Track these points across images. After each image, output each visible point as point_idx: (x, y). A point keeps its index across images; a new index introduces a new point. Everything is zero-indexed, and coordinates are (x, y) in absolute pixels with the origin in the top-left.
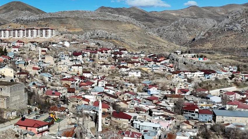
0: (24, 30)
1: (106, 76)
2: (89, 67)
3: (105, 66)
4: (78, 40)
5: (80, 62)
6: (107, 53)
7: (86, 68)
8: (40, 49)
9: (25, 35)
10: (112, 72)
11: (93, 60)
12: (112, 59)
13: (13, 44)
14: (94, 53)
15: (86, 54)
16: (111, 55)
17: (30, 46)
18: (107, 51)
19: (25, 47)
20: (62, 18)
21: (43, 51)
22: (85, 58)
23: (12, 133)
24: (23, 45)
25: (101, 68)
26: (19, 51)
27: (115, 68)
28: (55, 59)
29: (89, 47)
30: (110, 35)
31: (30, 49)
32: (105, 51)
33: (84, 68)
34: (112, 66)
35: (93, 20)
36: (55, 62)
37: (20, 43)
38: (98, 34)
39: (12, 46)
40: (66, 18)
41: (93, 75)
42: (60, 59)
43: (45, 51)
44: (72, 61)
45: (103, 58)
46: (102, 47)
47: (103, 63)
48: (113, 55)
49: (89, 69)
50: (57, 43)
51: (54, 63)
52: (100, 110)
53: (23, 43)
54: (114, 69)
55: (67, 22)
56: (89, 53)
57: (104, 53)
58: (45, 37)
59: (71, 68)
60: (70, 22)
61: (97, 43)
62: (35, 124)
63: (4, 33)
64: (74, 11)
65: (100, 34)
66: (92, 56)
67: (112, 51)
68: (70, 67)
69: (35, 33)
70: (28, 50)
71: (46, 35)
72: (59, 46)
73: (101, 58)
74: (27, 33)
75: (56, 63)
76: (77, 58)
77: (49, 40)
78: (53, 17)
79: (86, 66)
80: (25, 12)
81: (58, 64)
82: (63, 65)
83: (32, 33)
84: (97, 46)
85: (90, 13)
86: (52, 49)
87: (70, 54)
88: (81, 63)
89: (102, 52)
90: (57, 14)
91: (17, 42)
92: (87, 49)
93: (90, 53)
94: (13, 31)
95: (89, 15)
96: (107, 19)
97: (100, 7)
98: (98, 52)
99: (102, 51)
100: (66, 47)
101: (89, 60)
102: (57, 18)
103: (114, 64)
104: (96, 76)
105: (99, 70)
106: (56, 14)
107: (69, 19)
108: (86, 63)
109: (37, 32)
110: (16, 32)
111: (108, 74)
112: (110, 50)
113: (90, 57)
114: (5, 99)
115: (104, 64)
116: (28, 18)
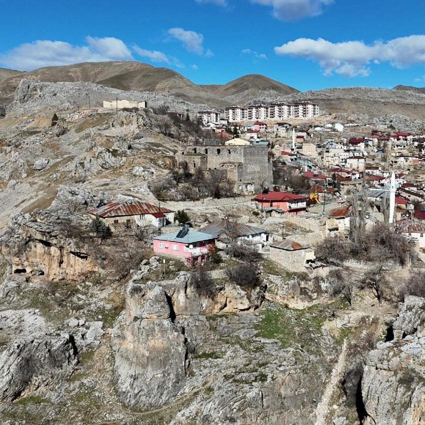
0: (267, 108)
1: (405, 174)
2: (377, 161)
3: (402, 158)
4: (357, 121)
5: (361, 154)
6: (406, 140)
7: (372, 163)
8: (294, 134)
9: (269, 116)
10: (414, 168)
11: (383, 151)
12: (415, 149)
13: (249, 128)
14: (385, 140)
15: (371, 141)
16: (413, 144)
17: (278, 129)
18: (406, 136)
19: (269, 132)
20: (332, 100)
21: (298, 137)
22: (369, 147)
23: (247, 210)
24: (266, 128)
25: (396, 162)
26: (258, 137)
27: (420, 162)
28: (319, 150)
29: (376, 131)
30: (413, 122)
31: (277, 134)
32: (403, 136)
33: (368, 162)
34: (414, 158)
35: (383, 102)
36: (320, 154)
37: (260, 125)
38: (391, 121)
39: (246, 130)
40: (339, 99)
41: (383, 172)
42: (327, 148)
43: (302, 137)
44: (348, 151)
45: (399, 147)
46: (397, 131)
47: (400, 154)
48: (416, 144)
49: (376, 163)
50: (322, 127)
51: (317, 155)
52: (393, 187)
53: (265, 126)
54: (418, 164)
55: (339, 107)
56: (376, 140)
57: (402, 141)
58: (303, 118)
59: (346, 162)
60: (345, 106)
61: (389, 126)
62: (285, 197)
63: (234, 112)
64: (351, 89)
65: (396, 121)
66: (382, 145)
67: (415, 137)
68: (344, 161)
69: (286, 112)
70: (274, 136)
71: (305, 114)
72: (326, 130)
73: (396, 147)
74: (272, 112)
75: (321, 156)
76: (356, 148)
77: (308, 122)
78: (316, 97)
79: (371, 160)
80: (268, 93)
81: (325, 157)
82: (332, 157)
83: (280, 112)
84: (390, 129)
85: (380, 92)
86: (313, 134)
87: (345, 142)
88: (363, 155)
89: (398, 139)
90: (323, 93)
91: (255, 124)
92: (372, 134)
93: (378, 140)
94: (248, 110)
95: (377, 95)
96: (408, 101)
97: (397, 85)
98: (391, 138)
99: (398, 136)
100: (337, 131)
101: (376, 150)
102: (323, 100)
103: (417, 156)
104: (388, 174)
105: (394, 166)
106: (321, 93)
107: (344, 101)
108: (371, 156)
109: (288, 110)
110: (254, 110)
111: (409, 171)
112: (412, 136)
113: (379, 147)
114: (235, 166)
115: (402, 156)
116: (274, 100)
